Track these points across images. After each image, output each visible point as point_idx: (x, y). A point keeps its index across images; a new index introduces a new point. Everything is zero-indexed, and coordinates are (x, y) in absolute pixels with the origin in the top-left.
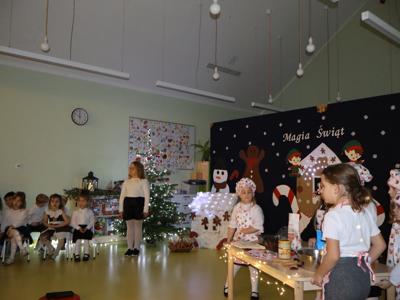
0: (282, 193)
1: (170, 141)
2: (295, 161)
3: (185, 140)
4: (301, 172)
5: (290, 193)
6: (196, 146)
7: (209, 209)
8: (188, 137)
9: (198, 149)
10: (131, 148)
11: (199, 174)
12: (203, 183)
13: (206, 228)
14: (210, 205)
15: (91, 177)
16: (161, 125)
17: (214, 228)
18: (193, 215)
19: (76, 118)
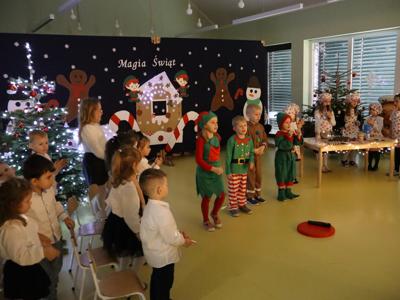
0: (122, 119)
2: (133, 87)
4: (140, 97)
5: (130, 119)
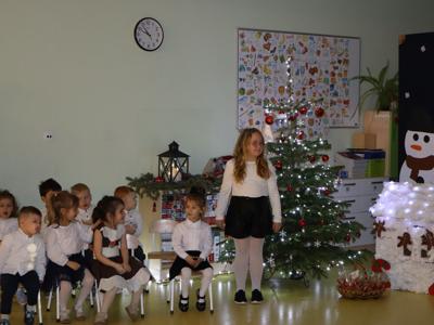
1: (313, 71)
3: (342, 67)
6: (363, 79)
7: (413, 216)
8: (346, 62)
9: (367, 86)
10: (242, 91)
11: (370, 136)
12: (378, 155)
13: (407, 253)
14: (415, 208)
15: (174, 152)
16: (295, 40)
17: (424, 254)
18: (380, 228)
19: (142, 37)
